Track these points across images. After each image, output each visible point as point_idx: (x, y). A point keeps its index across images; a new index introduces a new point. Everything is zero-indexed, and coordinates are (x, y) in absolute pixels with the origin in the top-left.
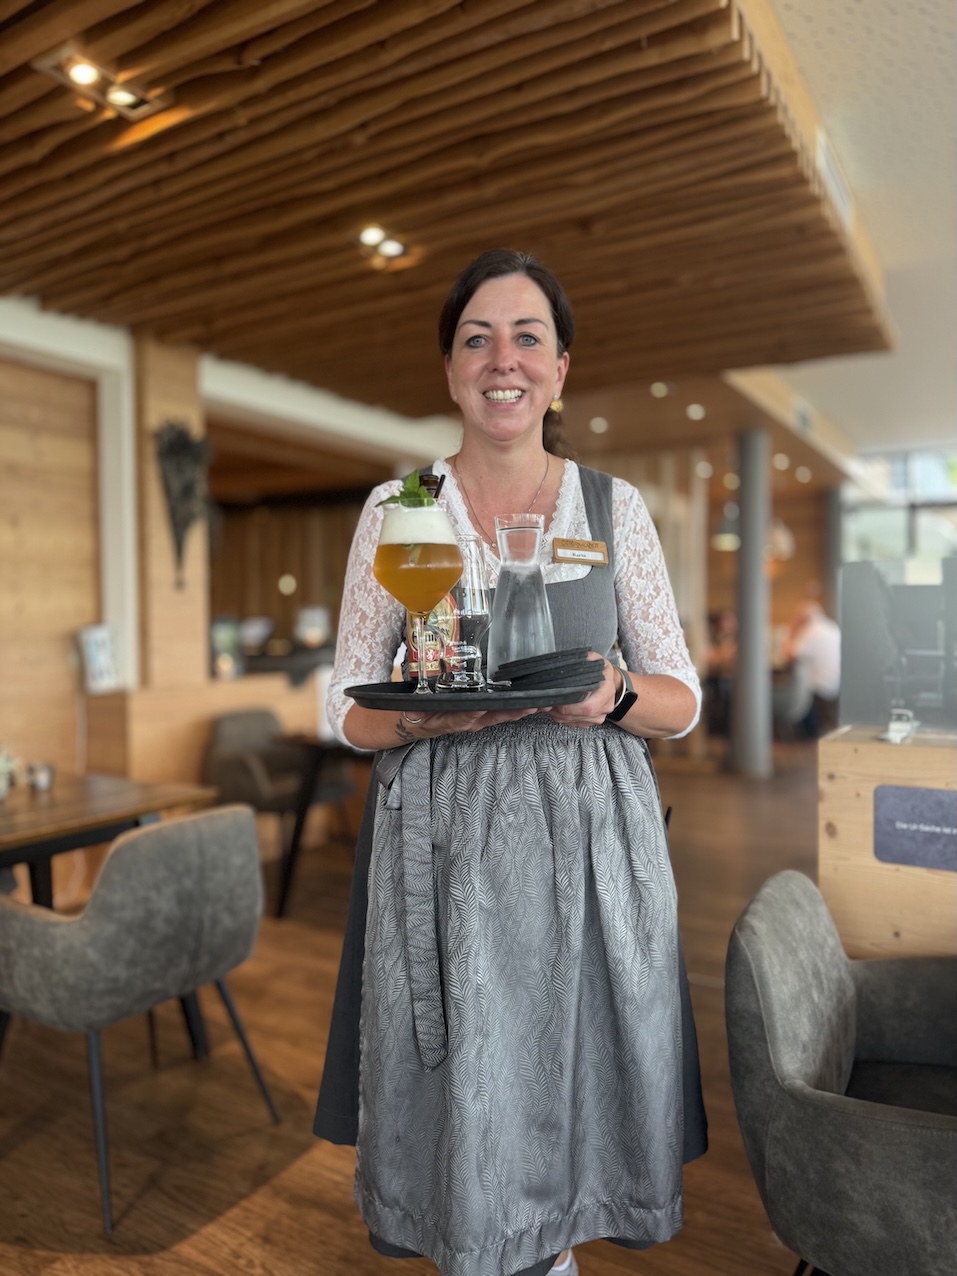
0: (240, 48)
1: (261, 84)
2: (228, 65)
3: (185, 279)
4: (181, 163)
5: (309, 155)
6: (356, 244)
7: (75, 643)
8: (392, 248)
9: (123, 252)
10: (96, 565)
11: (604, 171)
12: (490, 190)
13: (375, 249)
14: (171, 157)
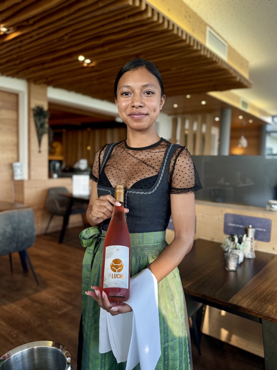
0: (27, 20)
1: (35, 27)
2: (25, 23)
3: (36, 68)
4: (24, 43)
5: (55, 41)
6: (77, 60)
7: (11, 167)
8: (88, 61)
9: (18, 62)
10: (17, 145)
11: (135, 44)
12: (106, 48)
13: (83, 62)
14: (21, 42)
